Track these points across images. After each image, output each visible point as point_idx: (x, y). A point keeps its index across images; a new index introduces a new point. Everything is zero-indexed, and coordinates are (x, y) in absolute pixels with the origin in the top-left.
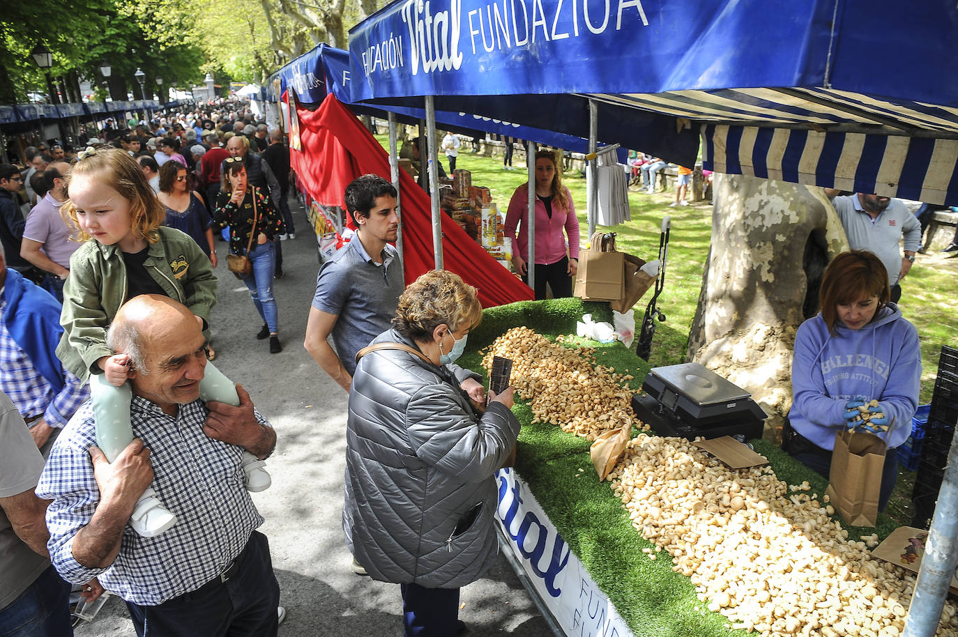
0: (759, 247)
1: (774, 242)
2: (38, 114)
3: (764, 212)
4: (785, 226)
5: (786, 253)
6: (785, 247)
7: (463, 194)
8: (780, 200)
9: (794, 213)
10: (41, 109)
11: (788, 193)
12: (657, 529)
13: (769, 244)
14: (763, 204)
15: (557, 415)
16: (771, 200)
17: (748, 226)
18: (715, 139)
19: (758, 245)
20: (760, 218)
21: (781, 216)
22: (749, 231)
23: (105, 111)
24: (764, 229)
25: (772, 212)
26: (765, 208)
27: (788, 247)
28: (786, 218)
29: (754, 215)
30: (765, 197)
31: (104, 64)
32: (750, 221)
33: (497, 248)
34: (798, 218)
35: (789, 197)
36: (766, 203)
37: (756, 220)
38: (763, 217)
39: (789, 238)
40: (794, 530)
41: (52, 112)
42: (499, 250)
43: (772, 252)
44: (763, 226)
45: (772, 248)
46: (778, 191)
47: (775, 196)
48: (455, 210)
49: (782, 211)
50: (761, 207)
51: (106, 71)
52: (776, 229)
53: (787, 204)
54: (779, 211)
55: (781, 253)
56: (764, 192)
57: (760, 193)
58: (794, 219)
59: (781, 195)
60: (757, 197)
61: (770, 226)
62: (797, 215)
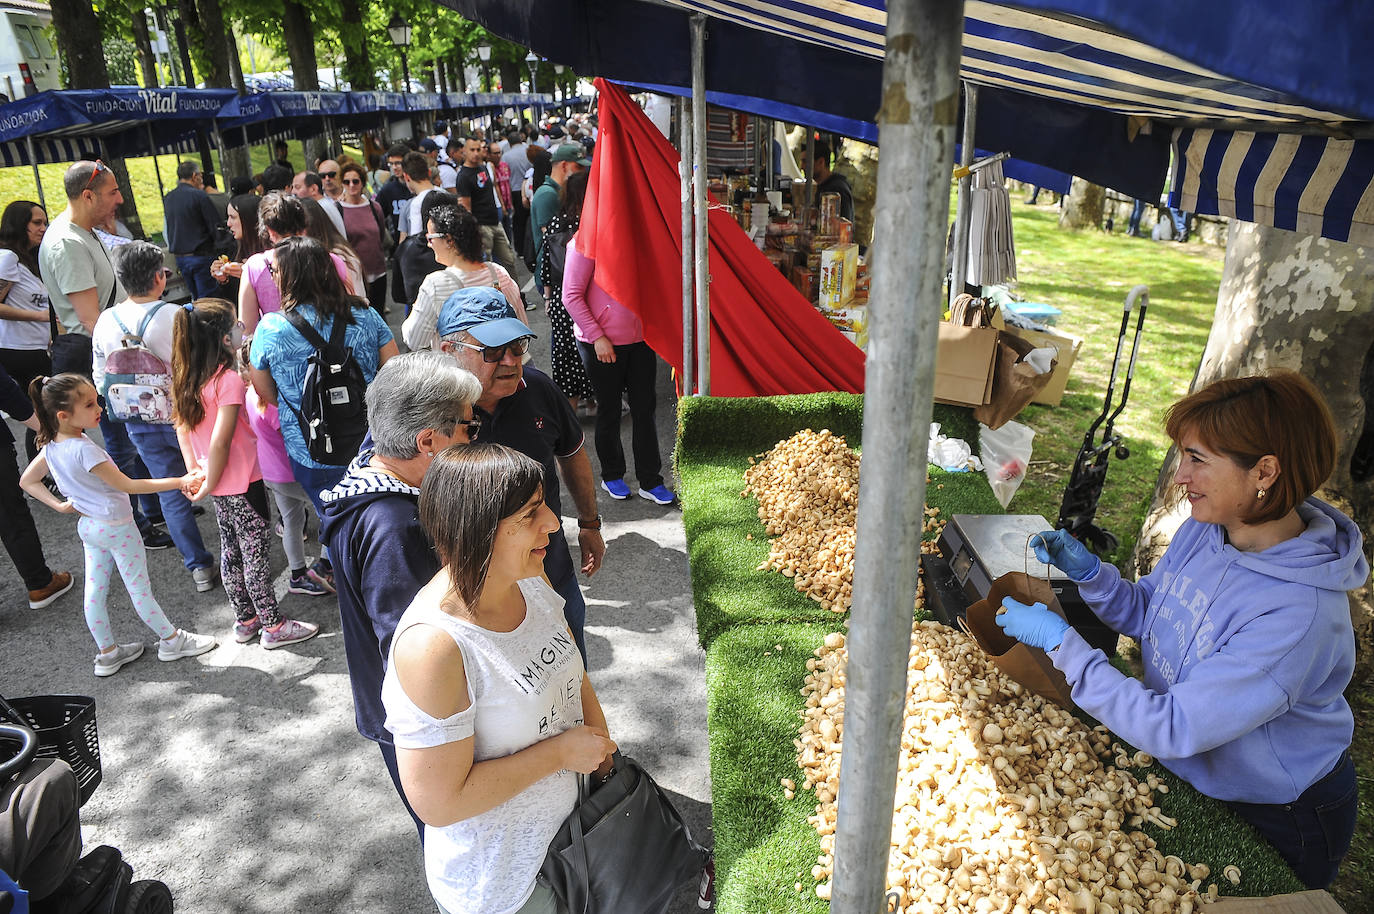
0: (1279, 349)
1: (1306, 342)
2: (378, 104)
3: (1298, 287)
4: (1328, 315)
5: (1325, 362)
6: (1324, 352)
7: (825, 229)
8: (1328, 269)
9: (1349, 293)
10: (383, 98)
11: (1345, 258)
12: (821, 755)
13: (1296, 344)
14: (1297, 274)
15: (797, 564)
16: (1313, 269)
17: (1267, 310)
18: (1189, 154)
19: (1277, 344)
20: (1288, 298)
21: (1324, 296)
22: (1266, 319)
23: (472, 105)
24: (1292, 318)
25: (1309, 290)
26: (1299, 282)
27: (1330, 351)
28: (1332, 301)
29: (1279, 292)
30: (1302, 263)
31: (483, 43)
32: (1270, 303)
33: (842, 312)
34: (1354, 303)
35: (1345, 264)
36: (1303, 274)
37: (1281, 300)
38: (1293, 297)
39: (1332, 336)
40: (1004, 804)
41: (397, 103)
42: (844, 315)
43: (1299, 359)
44: (1291, 311)
45: (1301, 352)
46: (1327, 254)
47: (1320, 262)
48: (812, 253)
49: (1328, 289)
50: (1293, 279)
51: (484, 53)
52: (1313, 318)
53: (1339, 277)
54: (1322, 288)
55: (1317, 362)
56: (1304, 255)
57: (1297, 256)
58: (1347, 303)
59: (1331, 262)
60: (1290, 262)
61: (1302, 313)
62: (1353, 297)
